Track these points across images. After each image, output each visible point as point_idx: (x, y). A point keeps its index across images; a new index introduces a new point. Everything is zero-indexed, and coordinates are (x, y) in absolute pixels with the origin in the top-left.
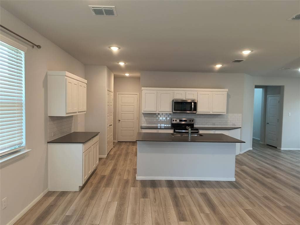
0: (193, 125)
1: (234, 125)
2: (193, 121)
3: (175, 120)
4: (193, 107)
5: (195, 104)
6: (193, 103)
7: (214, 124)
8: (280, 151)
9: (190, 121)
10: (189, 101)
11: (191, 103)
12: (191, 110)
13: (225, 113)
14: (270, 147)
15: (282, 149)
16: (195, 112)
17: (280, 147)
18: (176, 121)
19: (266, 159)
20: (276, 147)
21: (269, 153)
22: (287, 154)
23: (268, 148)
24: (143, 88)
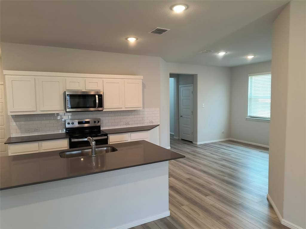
0: (99, 127)
1: (152, 122)
2: (98, 122)
3: (71, 123)
4: (97, 101)
5: (101, 97)
6: (97, 96)
7: (128, 124)
8: (196, 146)
9: (95, 122)
10: (92, 93)
11: (94, 96)
12: (95, 107)
13: (142, 109)
14: (186, 143)
15: (199, 143)
16: (100, 109)
17: (197, 141)
18: (73, 123)
19: (190, 161)
20: (192, 142)
21: (188, 151)
22: (205, 150)
23: (185, 144)
24: (6, 72)
